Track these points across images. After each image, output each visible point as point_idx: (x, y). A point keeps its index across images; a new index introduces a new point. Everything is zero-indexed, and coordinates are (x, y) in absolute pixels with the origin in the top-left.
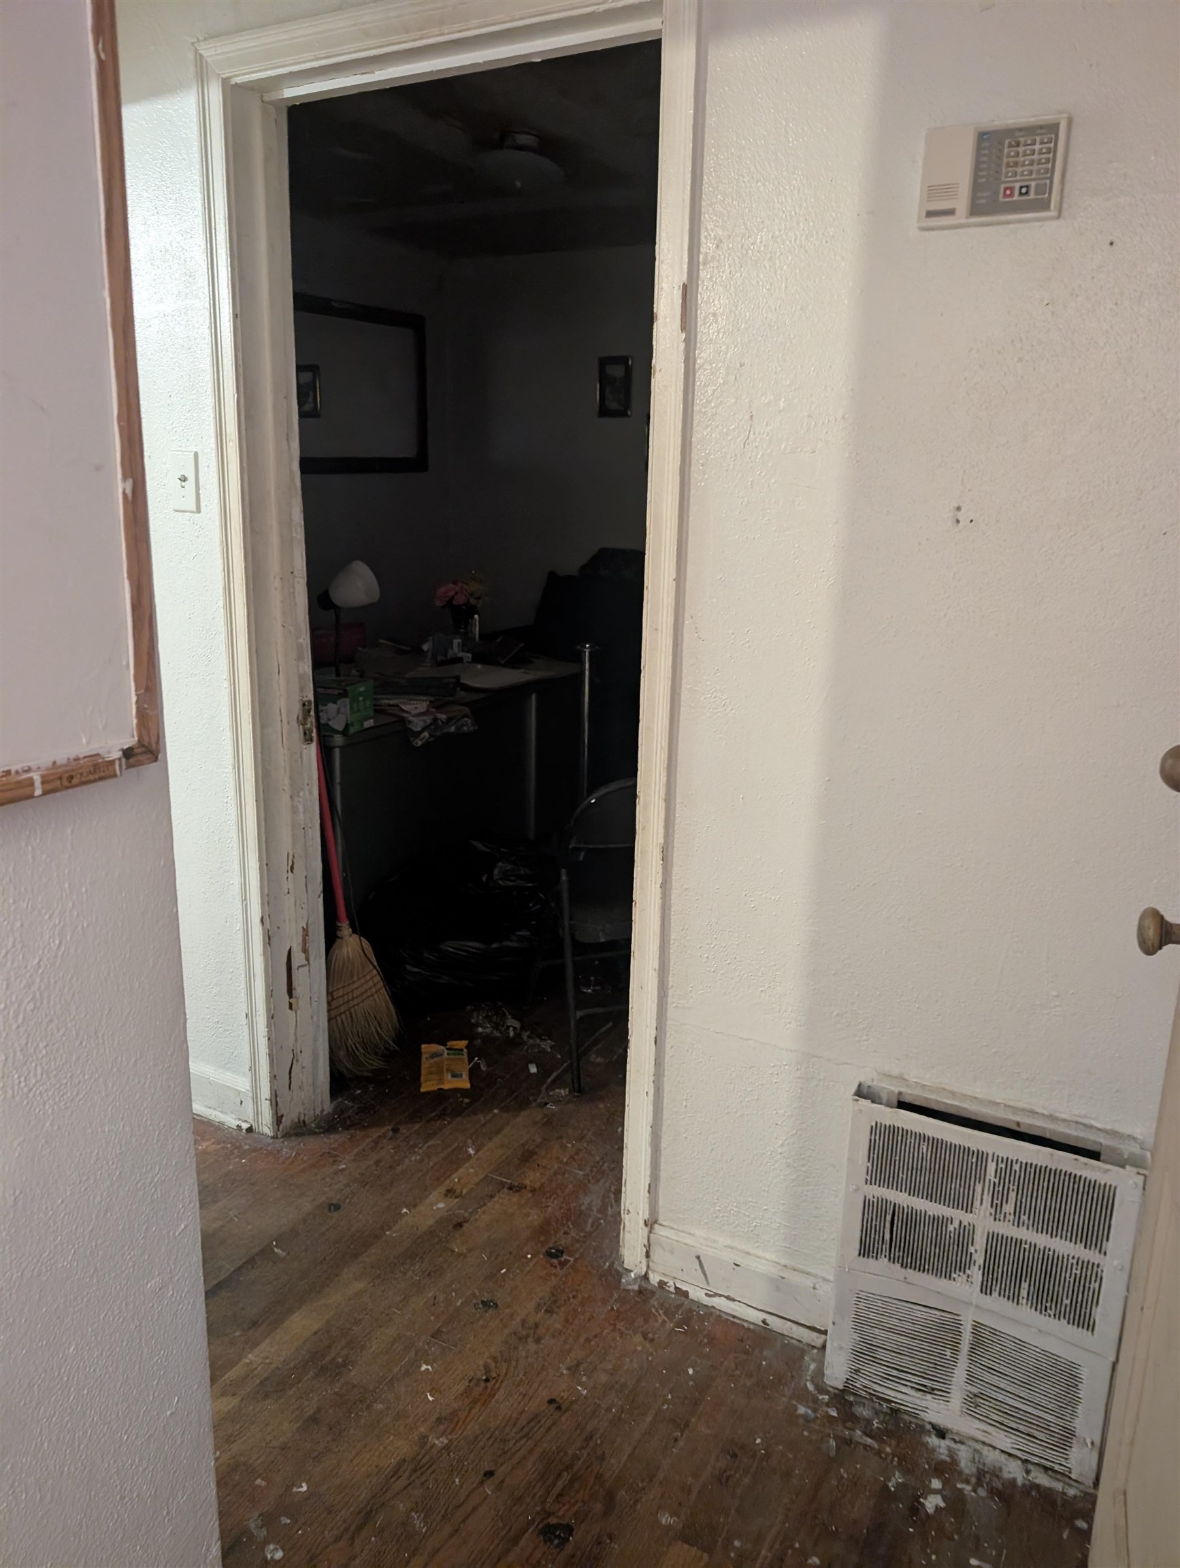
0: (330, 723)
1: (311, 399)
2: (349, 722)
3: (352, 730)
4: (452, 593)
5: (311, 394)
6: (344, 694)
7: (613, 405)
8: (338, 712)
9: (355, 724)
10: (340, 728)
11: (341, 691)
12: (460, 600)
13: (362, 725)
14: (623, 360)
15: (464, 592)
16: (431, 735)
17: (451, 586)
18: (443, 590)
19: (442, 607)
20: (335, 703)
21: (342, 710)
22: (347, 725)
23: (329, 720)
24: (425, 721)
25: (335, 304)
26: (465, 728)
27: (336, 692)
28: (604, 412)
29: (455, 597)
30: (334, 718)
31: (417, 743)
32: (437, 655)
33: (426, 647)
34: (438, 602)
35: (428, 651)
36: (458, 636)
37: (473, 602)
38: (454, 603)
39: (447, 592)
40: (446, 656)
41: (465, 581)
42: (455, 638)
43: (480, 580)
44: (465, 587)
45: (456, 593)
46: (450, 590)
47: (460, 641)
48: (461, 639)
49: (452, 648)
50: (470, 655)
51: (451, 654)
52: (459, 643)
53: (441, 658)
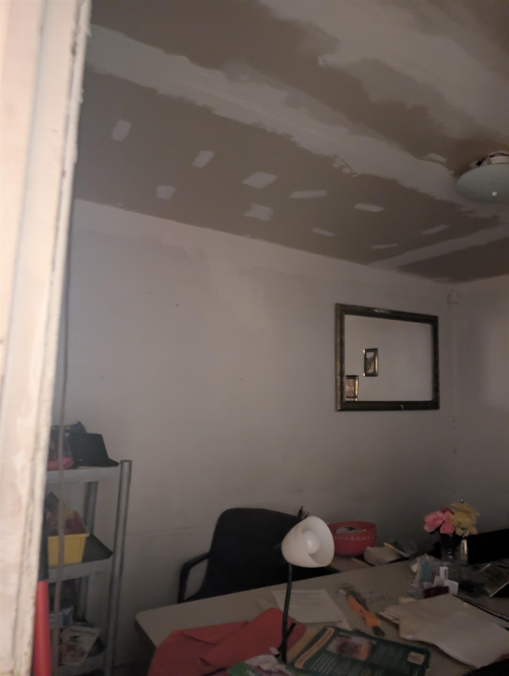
4: (440, 522)
12: (447, 530)
15: (451, 522)
17: (439, 514)
18: (431, 517)
19: (432, 533)
29: (443, 526)
32: (424, 581)
33: (415, 568)
34: (427, 528)
35: (416, 572)
36: (445, 563)
37: (459, 532)
38: (442, 532)
39: (435, 520)
40: (433, 582)
41: (452, 510)
42: (443, 566)
43: (467, 512)
44: (452, 517)
45: (444, 522)
46: (439, 519)
47: (446, 568)
48: (448, 566)
49: (439, 575)
50: (456, 584)
51: (437, 581)
52: (445, 571)
53: (426, 585)
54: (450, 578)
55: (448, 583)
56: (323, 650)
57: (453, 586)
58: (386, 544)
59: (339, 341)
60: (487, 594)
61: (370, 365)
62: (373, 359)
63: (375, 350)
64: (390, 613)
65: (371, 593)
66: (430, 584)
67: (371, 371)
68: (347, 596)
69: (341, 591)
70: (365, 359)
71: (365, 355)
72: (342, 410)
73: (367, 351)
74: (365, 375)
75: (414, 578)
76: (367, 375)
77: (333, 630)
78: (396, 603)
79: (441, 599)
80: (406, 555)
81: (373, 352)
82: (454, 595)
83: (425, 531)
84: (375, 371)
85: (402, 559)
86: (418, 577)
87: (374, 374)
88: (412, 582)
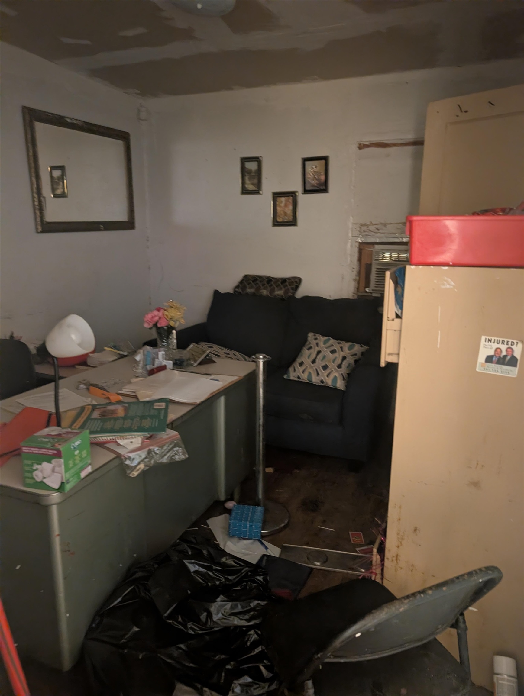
0: (45, 480)
1: (61, 186)
2: (64, 481)
3: (68, 487)
4: (157, 318)
5: (61, 183)
6: (58, 455)
7: (250, 187)
8: (53, 471)
9: (71, 480)
10: (56, 486)
11: (55, 452)
12: (162, 324)
13: (79, 475)
14: (257, 160)
15: (166, 317)
16: (146, 466)
17: (156, 313)
18: (149, 316)
19: (150, 328)
20: (49, 462)
21: (57, 469)
22: (62, 483)
23: (44, 478)
24: (140, 456)
25: (68, 120)
26: (177, 457)
27: (51, 452)
28: (245, 191)
29: (160, 321)
30: (49, 476)
31: (133, 474)
32: (146, 365)
33: (138, 358)
34: (146, 325)
35: (140, 361)
36: (162, 349)
37: (172, 323)
38: (159, 325)
39: (153, 317)
40: (153, 365)
41: (165, 308)
42: (160, 351)
43: (177, 308)
44: (166, 313)
45: (160, 318)
46: (155, 316)
47: (164, 352)
48: (164, 351)
49: (158, 359)
50: (171, 362)
51: (157, 363)
52: (163, 354)
53: (149, 367)
54: (166, 360)
55: (165, 363)
56: (89, 419)
57: (169, 364)
58: (106, 348)
59: (31, 154)
60: (192, 365)
61: (58, 184)
62: (62, 178)
63: (62, 168)
64: (127, 390)
65: (106, 382)
66: (153, 366)
67: (59, 192)
68: (88, 389)
69: (82, 386)
70: (52, 177)
71: (51, 173)
72: (43, 231)
73: (53, 168)
74: (53, 196)
75: (138, 366)
76: (55, 196)
77: (90, 407)
78: (130, 383)
79: (162, 374)
80: (125, 353)
81: (60, 169)
82: (171, 369)
83: (145, 327)
84: (64, 191)
85: (123, 356)
86: (141, 364)
87: (63, 195)
88: (136, 369)
